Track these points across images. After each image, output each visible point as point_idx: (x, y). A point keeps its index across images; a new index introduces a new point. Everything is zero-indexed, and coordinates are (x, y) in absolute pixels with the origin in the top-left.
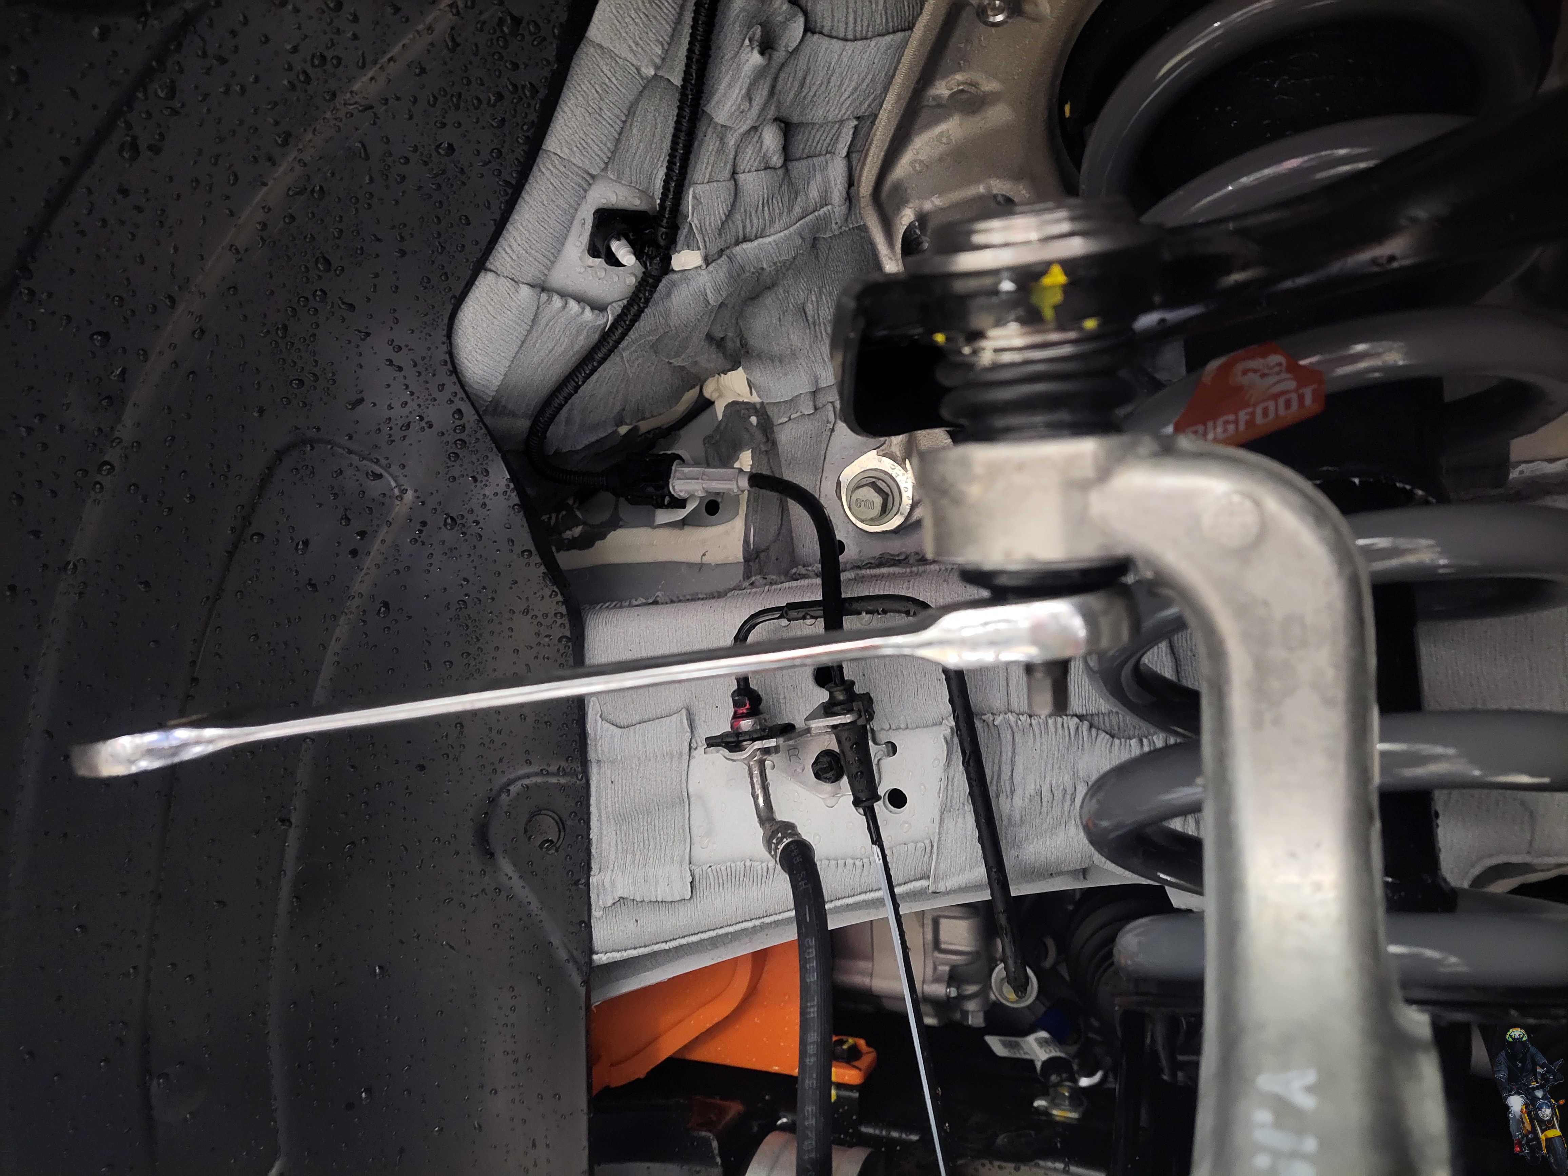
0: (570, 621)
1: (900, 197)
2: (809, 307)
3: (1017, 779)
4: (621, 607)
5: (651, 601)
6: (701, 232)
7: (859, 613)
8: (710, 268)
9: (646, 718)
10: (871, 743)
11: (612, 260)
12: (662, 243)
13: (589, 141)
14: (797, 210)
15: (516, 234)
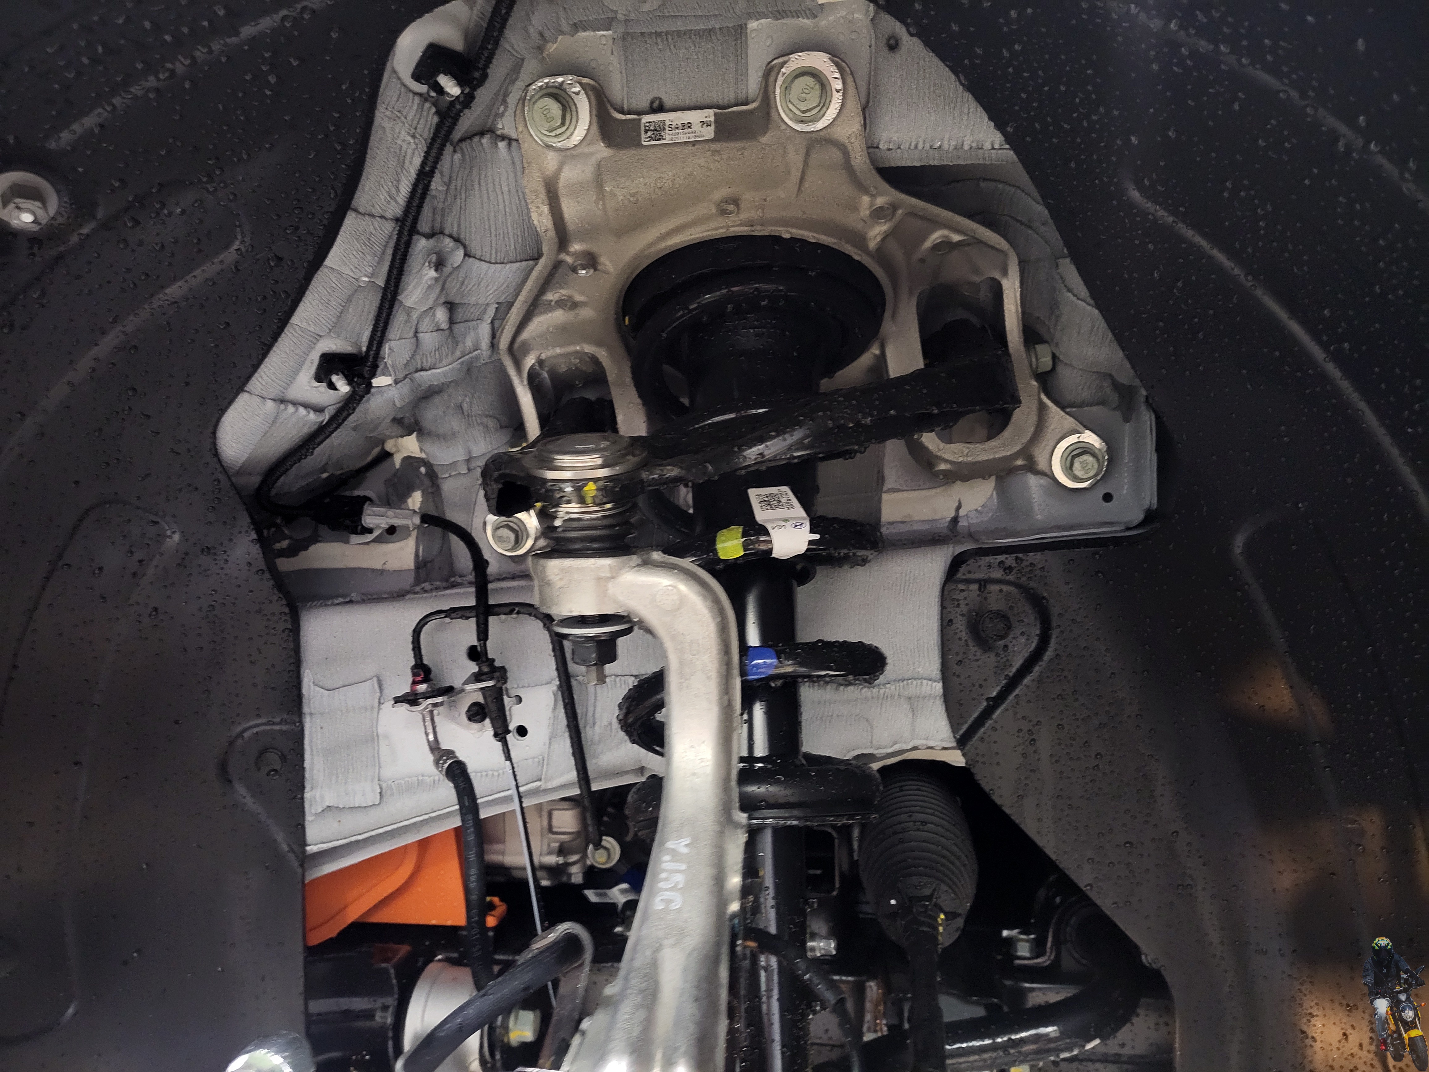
0: (291, 618)
1: (526, 349)
2: (465, 406)
3: (597, 715)
4: (326, 605)
5: (347, 600)
6: (393, 367)
7: (499, 615)
8: (398, 386)
9: (347, 683)
10: (505, 697)
11: (332, 386)
12: (367, 376)
13: (321, 319)
14: (458, 353)
15: (266, 370)
